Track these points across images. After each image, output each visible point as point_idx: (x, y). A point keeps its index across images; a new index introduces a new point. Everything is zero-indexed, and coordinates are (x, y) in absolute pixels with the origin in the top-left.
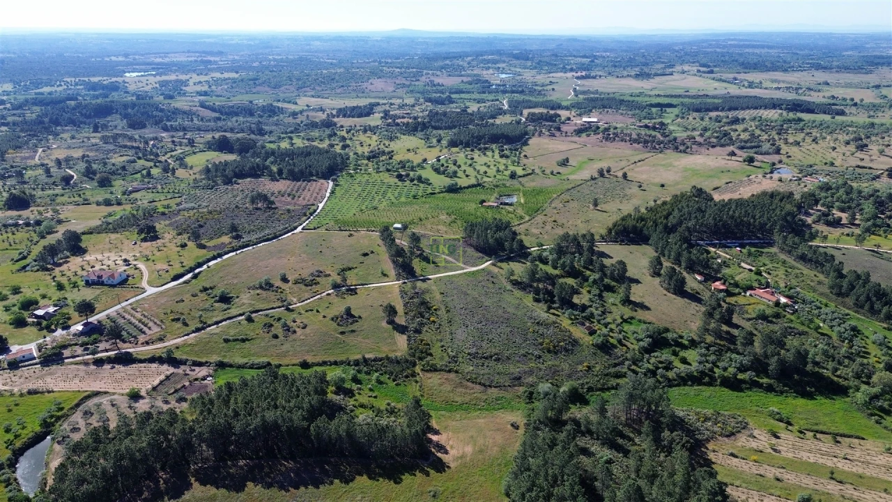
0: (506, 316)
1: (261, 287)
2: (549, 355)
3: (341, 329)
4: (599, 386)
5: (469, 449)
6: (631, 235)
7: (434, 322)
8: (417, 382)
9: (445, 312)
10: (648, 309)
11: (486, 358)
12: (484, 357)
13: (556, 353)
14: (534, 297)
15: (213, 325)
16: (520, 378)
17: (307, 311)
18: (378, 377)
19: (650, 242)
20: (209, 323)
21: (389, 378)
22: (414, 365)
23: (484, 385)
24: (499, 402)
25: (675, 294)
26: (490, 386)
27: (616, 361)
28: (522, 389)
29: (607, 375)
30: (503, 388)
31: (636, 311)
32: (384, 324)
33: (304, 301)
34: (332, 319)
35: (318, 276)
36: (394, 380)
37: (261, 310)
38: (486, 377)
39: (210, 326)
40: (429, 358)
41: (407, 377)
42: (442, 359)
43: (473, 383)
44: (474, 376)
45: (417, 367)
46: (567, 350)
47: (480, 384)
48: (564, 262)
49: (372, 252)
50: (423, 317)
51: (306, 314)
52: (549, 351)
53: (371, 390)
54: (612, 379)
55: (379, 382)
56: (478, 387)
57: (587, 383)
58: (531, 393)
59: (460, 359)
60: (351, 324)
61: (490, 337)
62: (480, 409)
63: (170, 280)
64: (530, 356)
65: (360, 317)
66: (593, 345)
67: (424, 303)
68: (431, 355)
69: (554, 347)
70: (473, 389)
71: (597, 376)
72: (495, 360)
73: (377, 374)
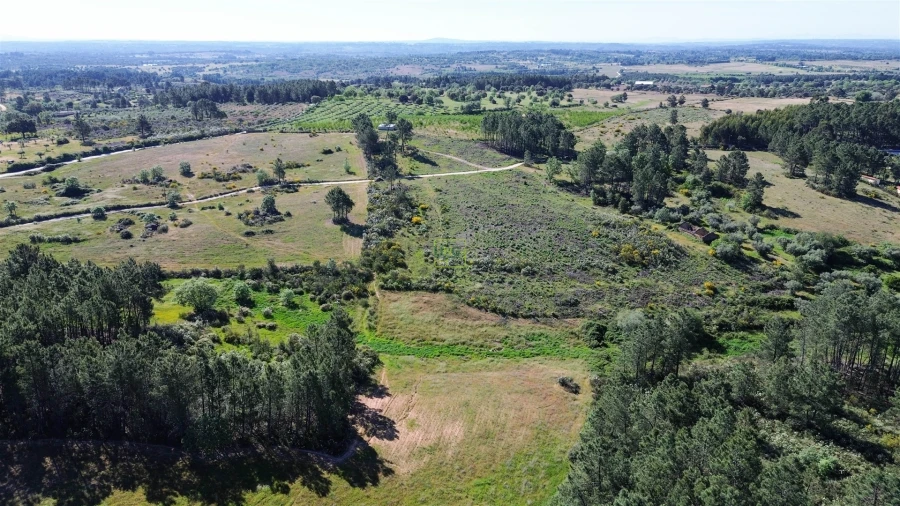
0: (549, 216)
1: (145, 181)
2: (632, 270)
3: (249, 229)
4: (741, 321)
5: (455, 431)
6: (740, 137)
7: (418, 223)
8: (366, 306)
9: (439, 212)
10: (796, 216)
11: (510, 271)
12: (505, 270)
13: (645, 267)
14: (594, 200)
15: (30, 221)
16: (576, 303)
17: (203, 209)
18: (289, 295)
19: (770, 146)
20: (26, 217)
21: (312, 300)
22: (369, 278)
23: (503, 314)
24: (533, 343)
25: (839, 196)
26: (515, 315)
27: (767, 283)
28: (581, 323)
29: (753, 304)
30: (542, 320)
31: (776, 218)
32: (329, 224)
33: (206, 198)
34: (240, 217)
35: (244, 172)
36: (321, 302)
37: (129, 207)
38: (506, 300)
39: (23, 222)
40: (399, 270)
41: (348, 297)
42: (424, 271)
43: (480, 308)
44: (483, 297)
45: (373, 283)
46: (666, 263)
47: (494, 310)
48: (642, 158)
49: (339, 150)
50: (400, 217)
51: (202, 212)
52: (632, 263)
53: (268, 316)
54: (765, 311)
55: (292, 306)
56: (490, 315)
57: (716, 316)
58: (602, 330)
59: (459, 273)
60: (270, 222)
61: (518, 242)
62: (489, 355)
63: (5, 170)
64: (596, 270)
65: (289, 215)
66: (715, 255)
67: (404, 199)
68: (404, 266)
69: (643, 257)
70: (479, 318)
71: (733, 304)
72: (526, 274)
73: (287, 291)
